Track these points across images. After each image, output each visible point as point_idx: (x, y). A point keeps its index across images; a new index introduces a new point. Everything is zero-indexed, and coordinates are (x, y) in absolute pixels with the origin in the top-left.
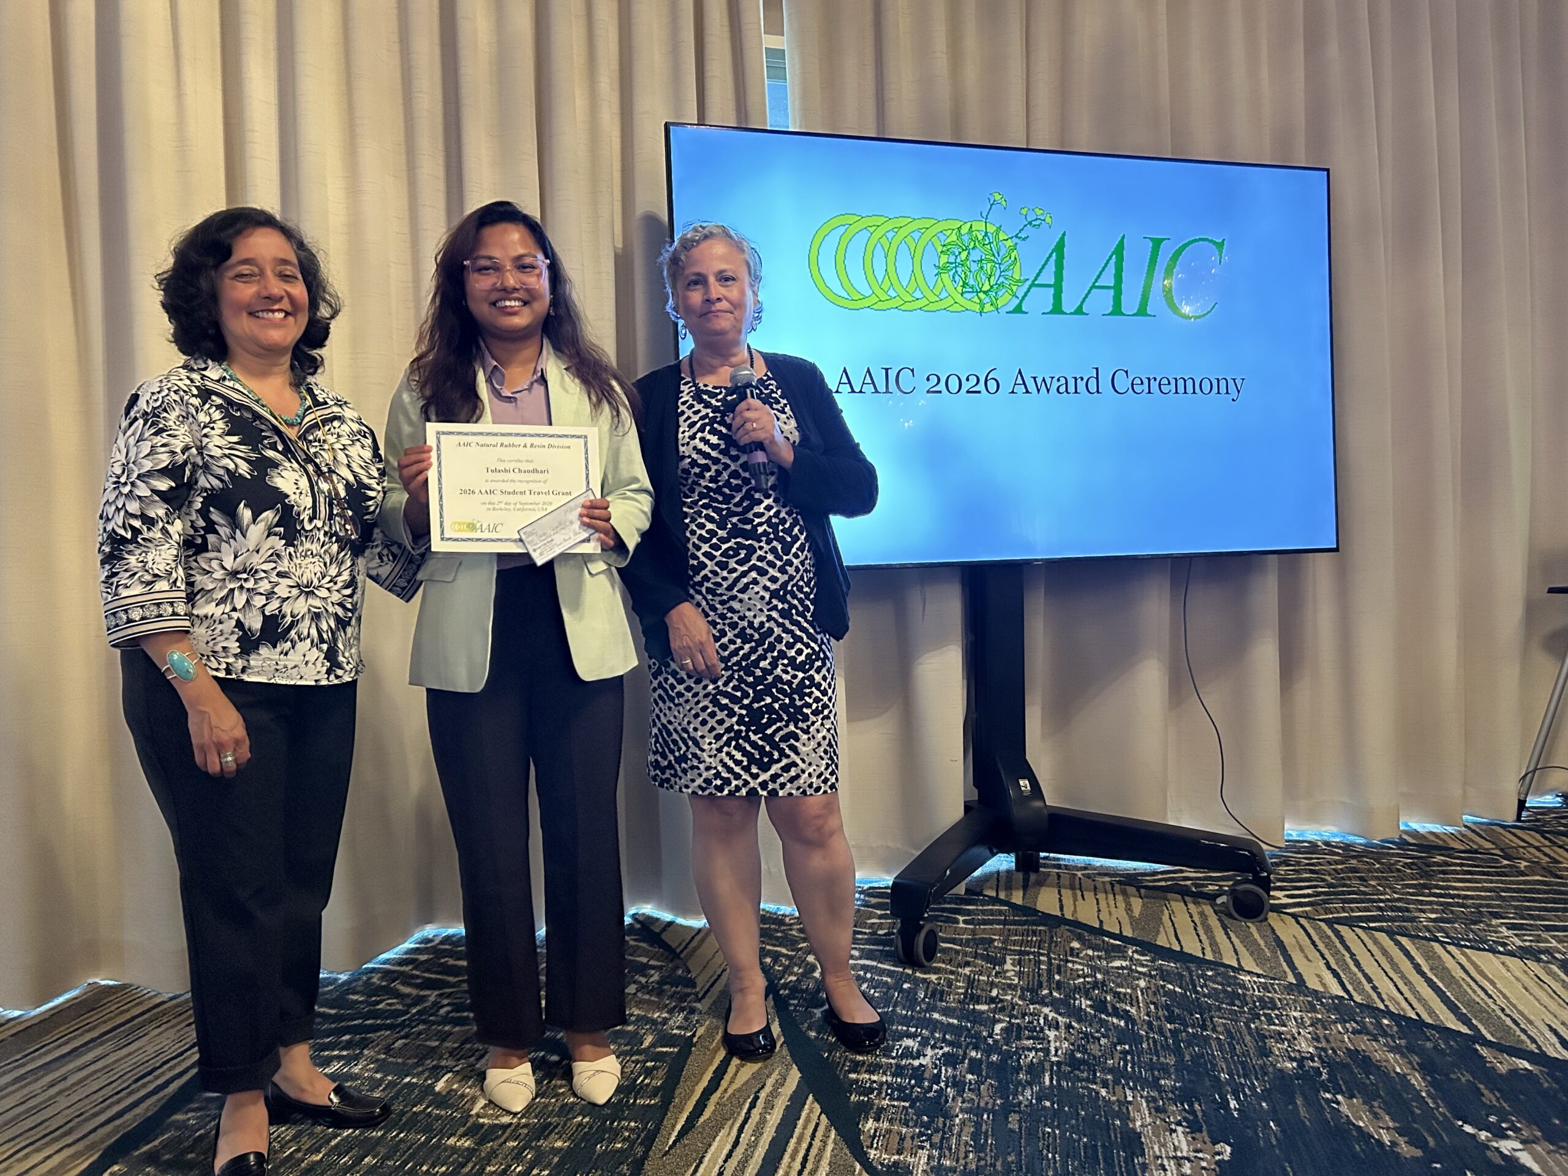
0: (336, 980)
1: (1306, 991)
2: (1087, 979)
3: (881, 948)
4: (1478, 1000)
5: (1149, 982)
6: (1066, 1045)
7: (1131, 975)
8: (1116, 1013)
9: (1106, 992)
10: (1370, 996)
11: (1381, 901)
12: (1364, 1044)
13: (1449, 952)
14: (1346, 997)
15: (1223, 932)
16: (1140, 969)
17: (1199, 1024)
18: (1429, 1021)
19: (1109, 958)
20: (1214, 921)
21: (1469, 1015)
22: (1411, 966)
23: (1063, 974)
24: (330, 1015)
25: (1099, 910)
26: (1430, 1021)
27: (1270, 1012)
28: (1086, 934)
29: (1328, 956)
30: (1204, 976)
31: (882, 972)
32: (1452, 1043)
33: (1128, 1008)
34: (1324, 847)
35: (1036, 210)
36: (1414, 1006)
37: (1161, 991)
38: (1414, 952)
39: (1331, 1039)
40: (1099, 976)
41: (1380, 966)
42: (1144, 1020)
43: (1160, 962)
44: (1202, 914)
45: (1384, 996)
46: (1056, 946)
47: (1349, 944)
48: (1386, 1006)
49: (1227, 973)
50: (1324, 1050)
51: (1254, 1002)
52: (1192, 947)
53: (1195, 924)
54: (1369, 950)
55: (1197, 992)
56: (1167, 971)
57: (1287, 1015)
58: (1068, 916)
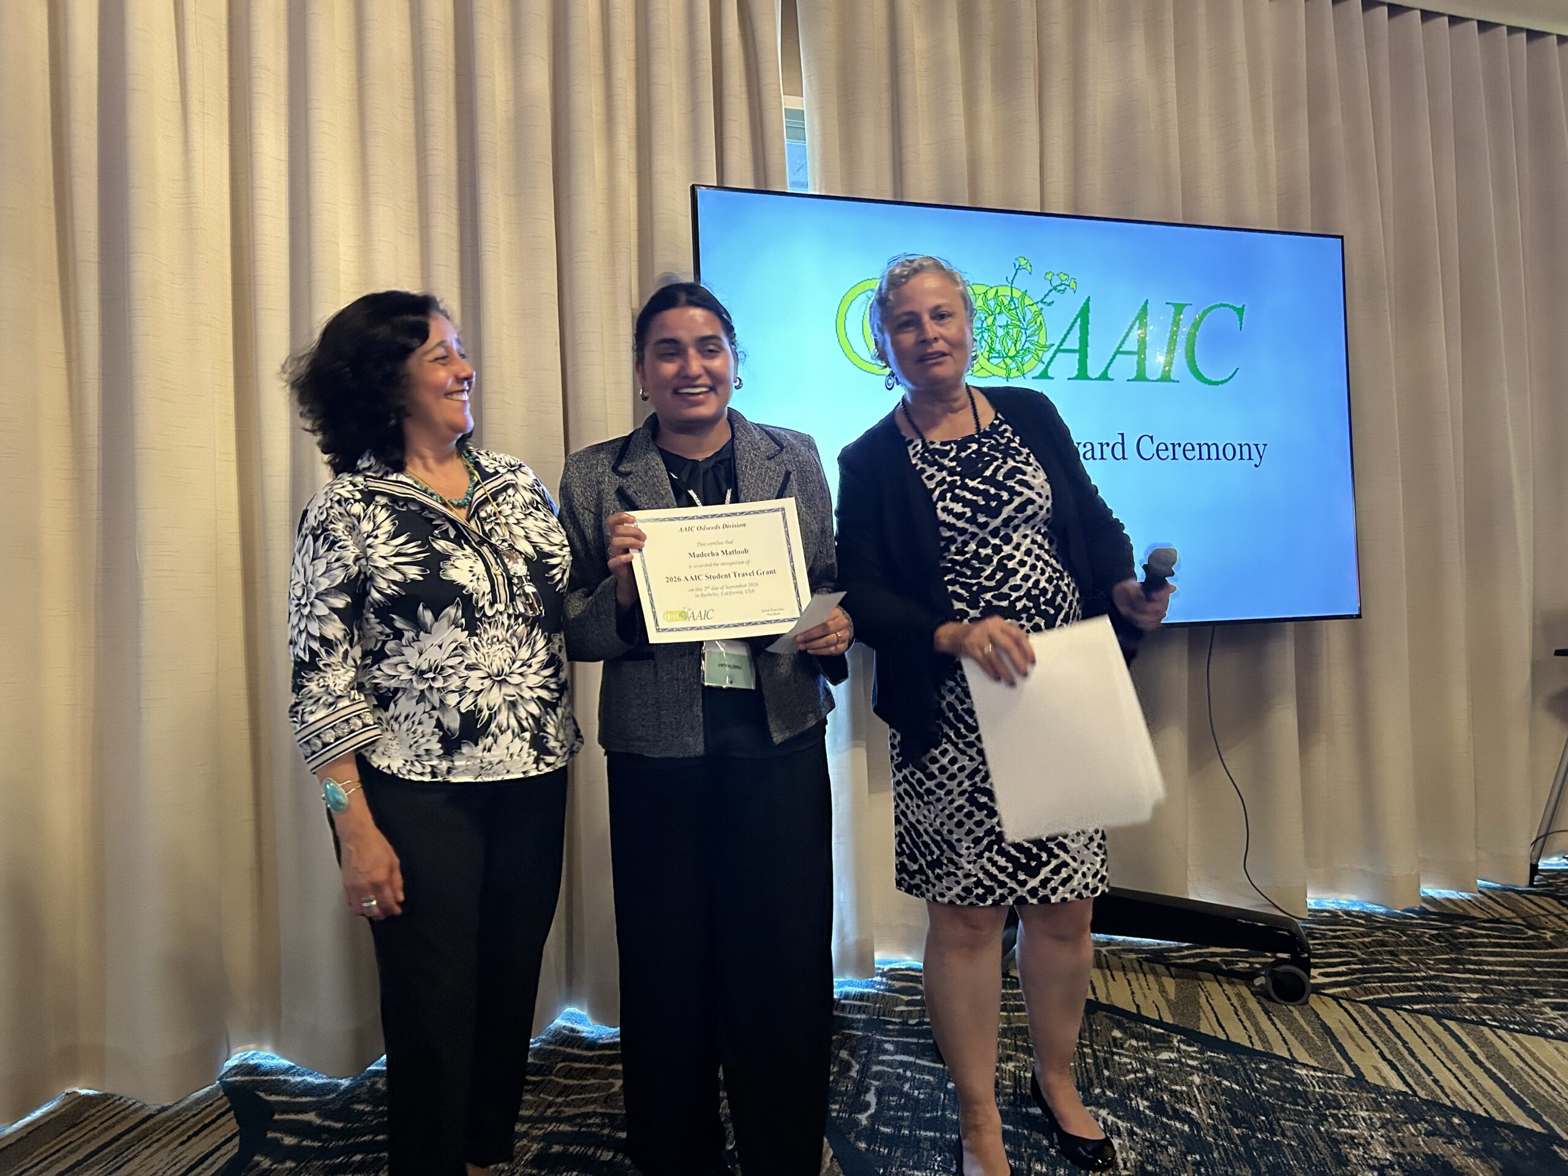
0: (337, 1086)
1: (1368, 1087)
2: (1138, 1075)
3: (915, 1040)
4: (1542, 1092)
5: (1204, 1078)
6: (1133, 1156)
7: (1182, 1072)
8: (1177, 1115)
9: (1162, 1090)
10: (1433, 1092)
11: (1418, 979)
12: (1440, 1147)
13: (1500, 1037)
14: (1410, 1092)
15: (1266, 1017)
16: (1190, 1062)
17: (1266, 1128)
18: (1499, 1118)
19: (1157, 1050)
20: (1253, 1004)
21: (1537, 1110)
22: (1466, 1054)
23: (1112, 1070)
24: (336, 1130)
25: (1133, 993)
26: (1501, 1119)
27: (1335, 1112)
28: (1125, 1021)
29: (1379, 1044)
30: (1258, 1070)
31: (922, 1069)
32: (1529, 1144)
33: (1189, 1110)
34: (1346, 917)
35: (1062, 275)
36: (1481, 1101)
37: (1218, 1088)
38: (1465, 1039)
39: (1406, 1142)
40: (1150, 1071)
41: (1435, 1055)
42: (1208, 1124)
43: (1209, 1053)
44: (1239, 995)
45: (1447, 1090)
46: (1097, 1035)
47: (1398, 1031)
48: (1452, 1102)
49: (1283, 1066)
50: (1400, 1155)
51: (1318, 1101)
52: (1239, 1036)
53: (1235, 1008)
54: (1420, 1037)
55: (1255, 1090)
56: (1219, 1064)
57: (1355, 1116)
58: (1103, 1000)
